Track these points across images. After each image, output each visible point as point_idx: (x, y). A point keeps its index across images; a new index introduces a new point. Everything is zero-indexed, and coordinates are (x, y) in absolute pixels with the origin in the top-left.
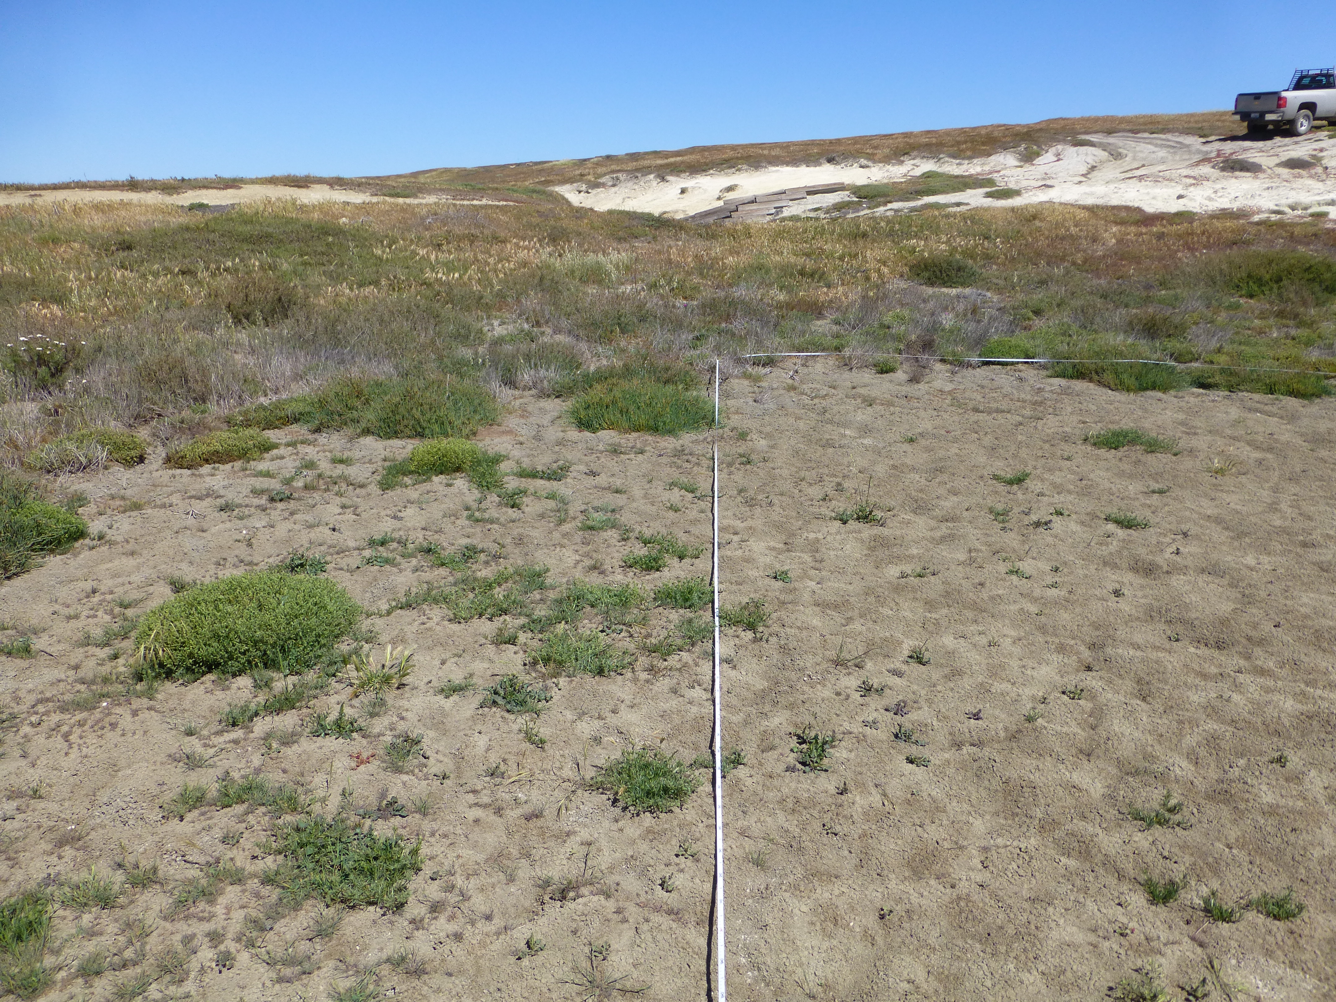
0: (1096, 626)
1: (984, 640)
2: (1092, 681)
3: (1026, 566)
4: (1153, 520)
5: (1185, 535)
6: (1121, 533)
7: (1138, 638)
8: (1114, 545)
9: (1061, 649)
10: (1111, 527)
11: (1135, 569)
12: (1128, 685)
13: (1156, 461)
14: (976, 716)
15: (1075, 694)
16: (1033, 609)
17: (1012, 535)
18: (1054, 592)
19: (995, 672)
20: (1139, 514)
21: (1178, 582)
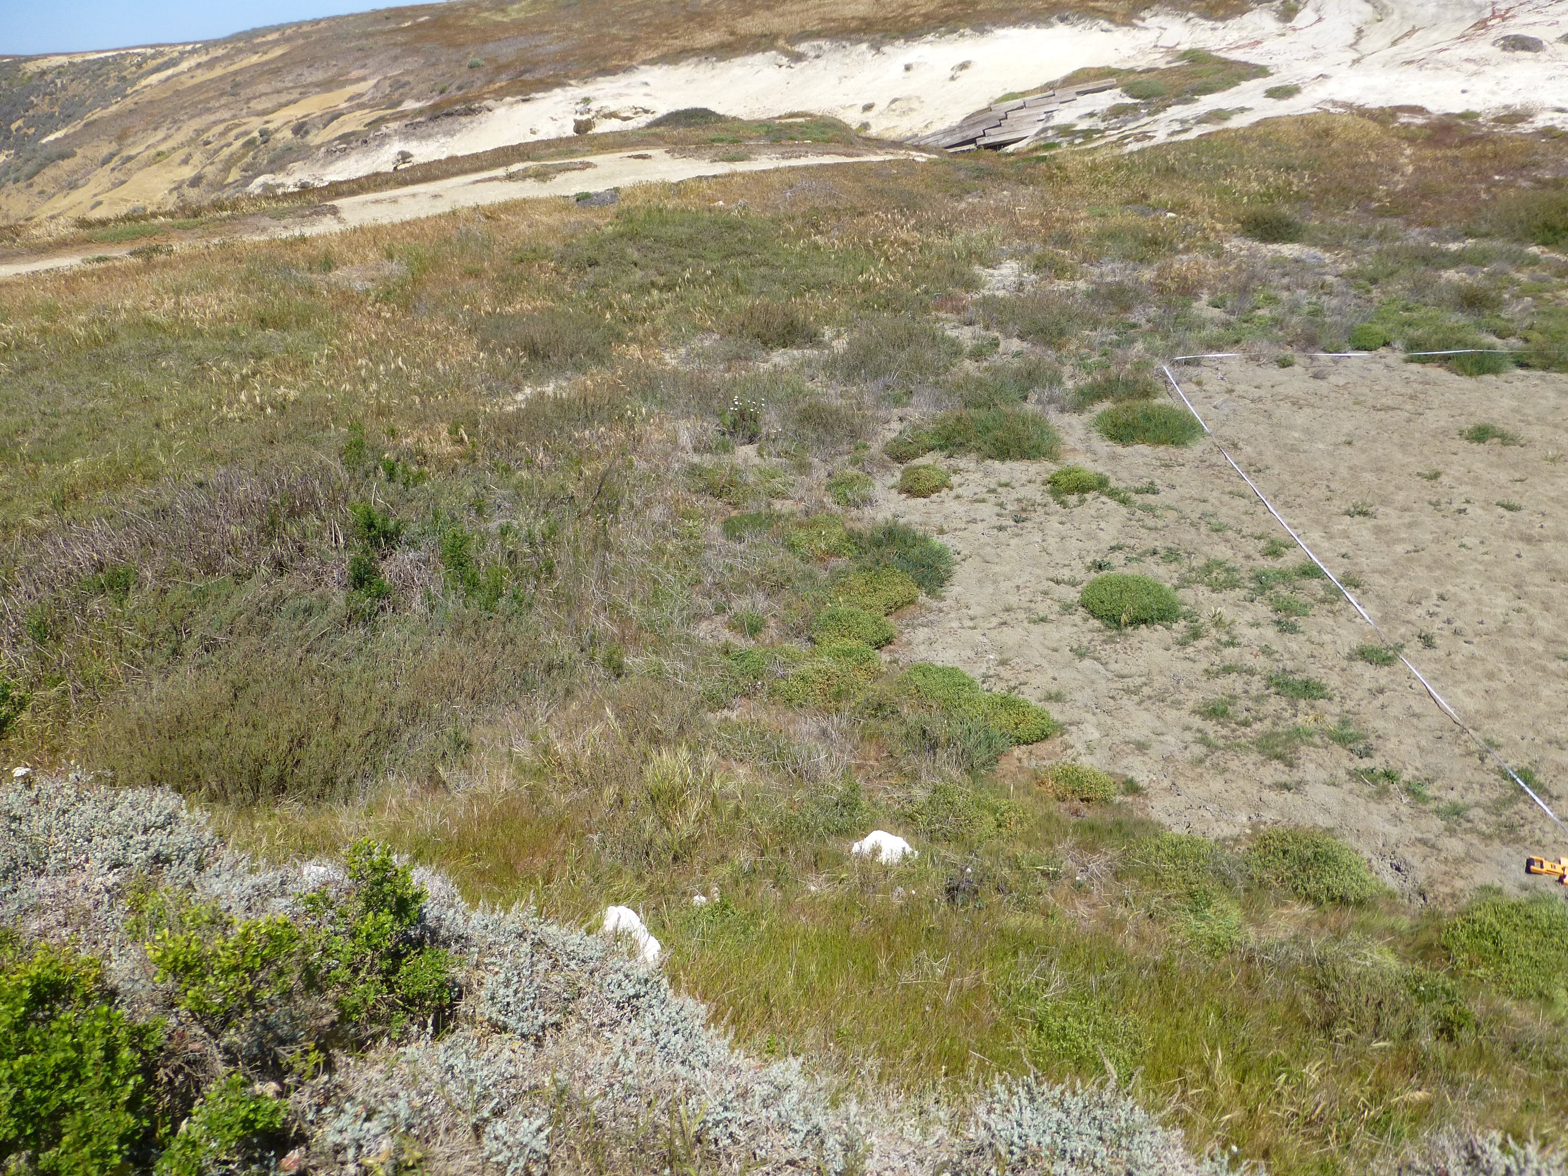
0: (1515, 576)
1: (1467, 587)
2: (1522, 604)
3: (1466, 541)
4: (1524, 504)
5: (1543, 514)
6: (1507, 514)
7: (1537, 581)
8: (1507, 524)
9: (1504, 589)
10: (1501, 510)
11: (1521, 539)
12: (1538, 605)
13: (1513, 452)
14: (1482, 623)
15: (1519, 611)
16: (1481, 568)
17: (1449, 520)
18: (1486, 557)
19: (1479, 601)
20: (1515, 500)
21: (1548, 546)
